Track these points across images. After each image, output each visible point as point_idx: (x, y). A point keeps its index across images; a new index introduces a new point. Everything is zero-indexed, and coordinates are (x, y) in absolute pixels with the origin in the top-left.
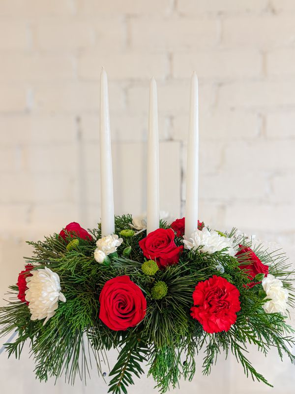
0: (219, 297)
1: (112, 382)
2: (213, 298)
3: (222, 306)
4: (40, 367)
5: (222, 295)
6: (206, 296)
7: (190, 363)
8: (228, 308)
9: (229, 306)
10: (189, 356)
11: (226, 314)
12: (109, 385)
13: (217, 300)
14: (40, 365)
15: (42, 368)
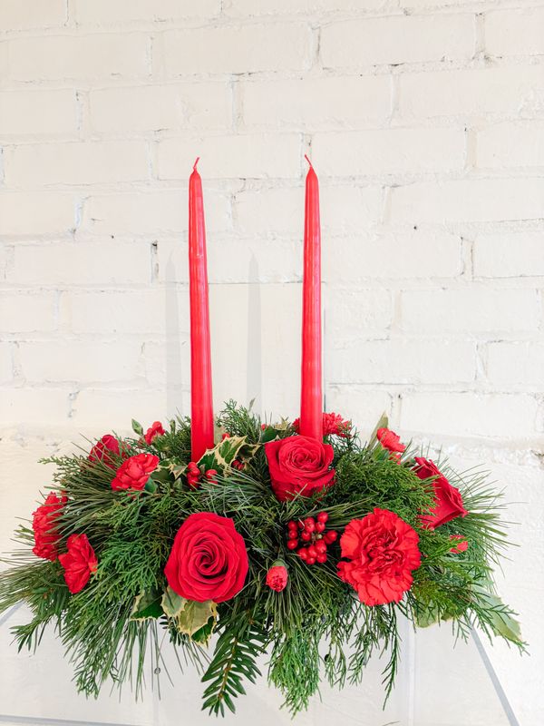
0: (386, 545)
1: (207, 693)
2: (376, 546)
3: (390, 560)
4: (82, 672)
5: (390, 541)
6: (365, 542)
7: (335, 657)
8: (401, 563)
9: (402, 559)
10: (334, 646)
11: (397, 574)
12: (204, 697)
13: (381, 549)
14: (82, 669)
15: (86, 675)
